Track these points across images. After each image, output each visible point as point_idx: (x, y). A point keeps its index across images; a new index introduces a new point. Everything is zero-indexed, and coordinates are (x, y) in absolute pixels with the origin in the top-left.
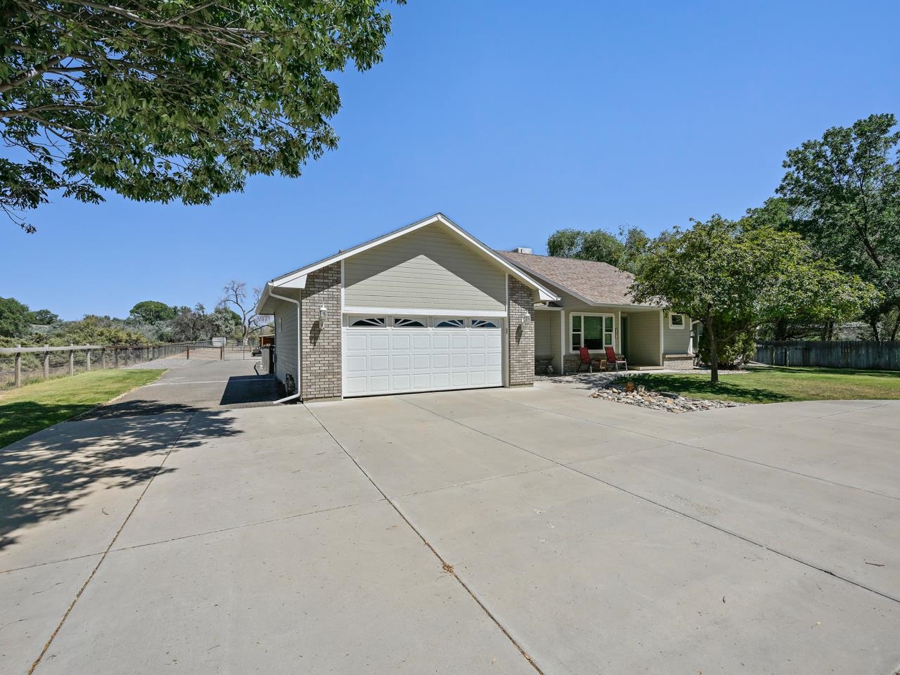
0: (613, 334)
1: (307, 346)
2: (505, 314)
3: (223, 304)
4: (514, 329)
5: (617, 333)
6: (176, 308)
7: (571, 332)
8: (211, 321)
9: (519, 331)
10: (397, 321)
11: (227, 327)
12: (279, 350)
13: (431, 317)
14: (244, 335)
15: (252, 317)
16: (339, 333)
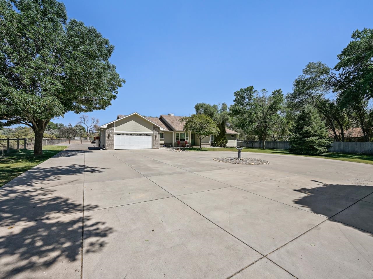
0: (189, 138)
1: (107, 139)
2: (152, 133)
3: (79, 124)
4: (154, 136)
5: (190, 137)
6: (57, 124)
7: (176, 137)
8: (74, 130)
9: (156, 137)
10: (127, 134)
11: (80, 132)
12: (101, 140)
13: (134, 133)
14: (87, 136)
15: (91, 129)
16: (114, 136)
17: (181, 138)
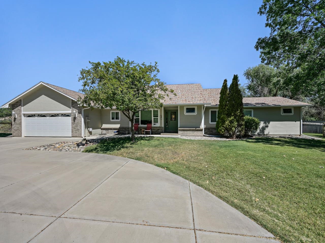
17: (143, 120)
